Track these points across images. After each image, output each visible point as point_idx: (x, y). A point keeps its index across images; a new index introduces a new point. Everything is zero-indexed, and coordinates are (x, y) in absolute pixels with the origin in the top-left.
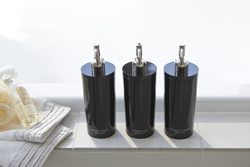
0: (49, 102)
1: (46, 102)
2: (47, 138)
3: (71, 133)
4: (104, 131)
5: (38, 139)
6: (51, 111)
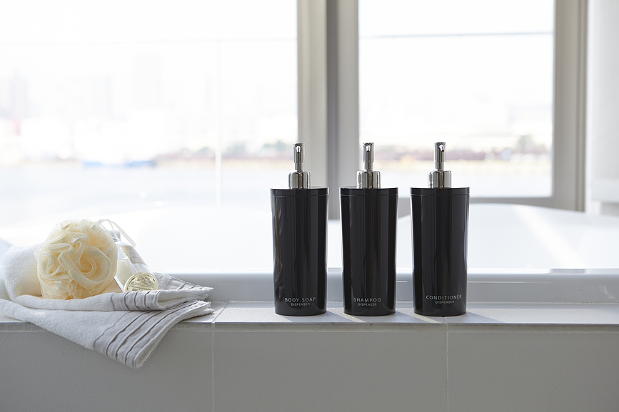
0: (175, 279)
1: (171, 280)
2: (168, 308)
3: (210, 314)
5: (153, 298)
6: (180, 289)
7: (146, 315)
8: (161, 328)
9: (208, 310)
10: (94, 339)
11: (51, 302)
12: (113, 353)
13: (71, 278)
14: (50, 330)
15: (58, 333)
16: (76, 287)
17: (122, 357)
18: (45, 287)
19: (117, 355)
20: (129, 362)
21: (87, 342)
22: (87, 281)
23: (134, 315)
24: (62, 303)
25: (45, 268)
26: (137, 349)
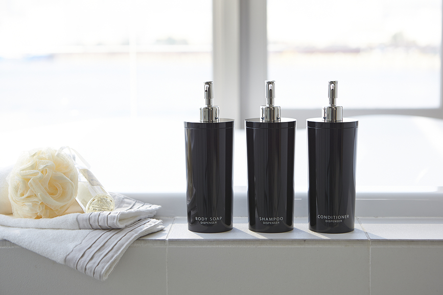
0: (127, 198)
1: (123, 199)
2: (126, 227)
3: (162, 230)
4: (214, 219)
5: (114, 219)
6: (130, 209)
7: (108, 233)
8: (123, 245)
9: (160, 227)
10: (65, 255)
11: (23, 221)
12: (82, 268)
13: (40, 200)
14: (24, 246)
15: (32, 249)
16: (44, 208)
17: (91, 271)
18: (15, 207)
19: (86, 269)
20: (97, 275)
21: (59, 258)
22: (54, 203)
23: (98, 233)
24: (33, 222)
25: (17, 192)
26: (103, 264)
